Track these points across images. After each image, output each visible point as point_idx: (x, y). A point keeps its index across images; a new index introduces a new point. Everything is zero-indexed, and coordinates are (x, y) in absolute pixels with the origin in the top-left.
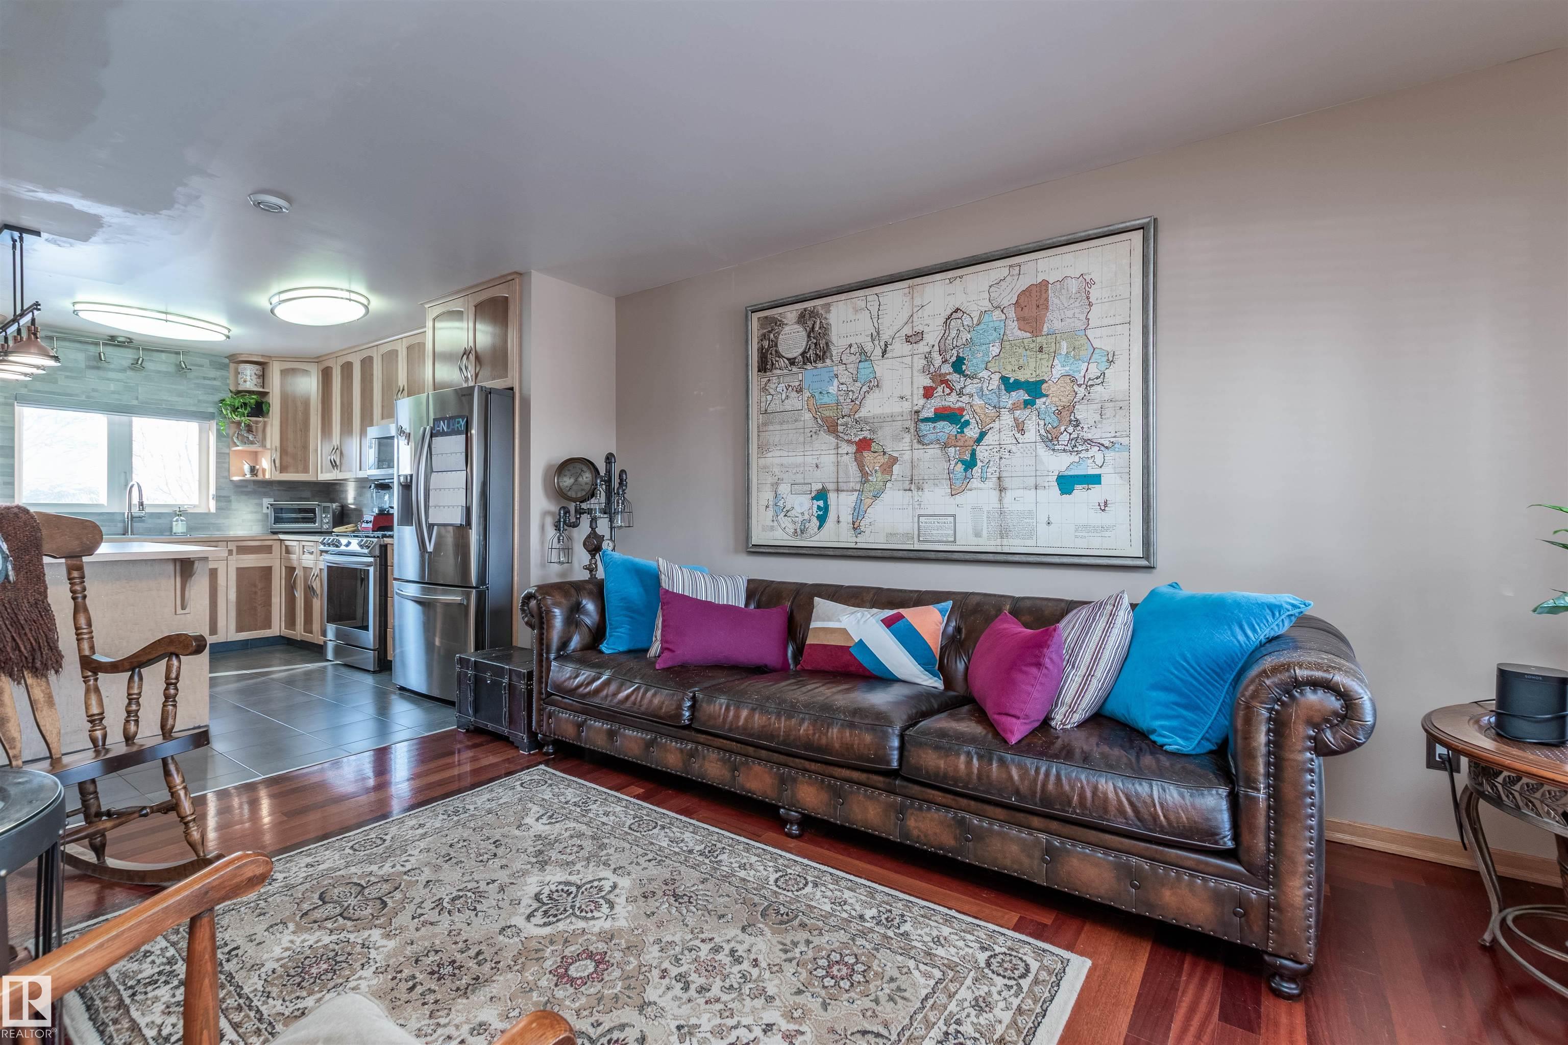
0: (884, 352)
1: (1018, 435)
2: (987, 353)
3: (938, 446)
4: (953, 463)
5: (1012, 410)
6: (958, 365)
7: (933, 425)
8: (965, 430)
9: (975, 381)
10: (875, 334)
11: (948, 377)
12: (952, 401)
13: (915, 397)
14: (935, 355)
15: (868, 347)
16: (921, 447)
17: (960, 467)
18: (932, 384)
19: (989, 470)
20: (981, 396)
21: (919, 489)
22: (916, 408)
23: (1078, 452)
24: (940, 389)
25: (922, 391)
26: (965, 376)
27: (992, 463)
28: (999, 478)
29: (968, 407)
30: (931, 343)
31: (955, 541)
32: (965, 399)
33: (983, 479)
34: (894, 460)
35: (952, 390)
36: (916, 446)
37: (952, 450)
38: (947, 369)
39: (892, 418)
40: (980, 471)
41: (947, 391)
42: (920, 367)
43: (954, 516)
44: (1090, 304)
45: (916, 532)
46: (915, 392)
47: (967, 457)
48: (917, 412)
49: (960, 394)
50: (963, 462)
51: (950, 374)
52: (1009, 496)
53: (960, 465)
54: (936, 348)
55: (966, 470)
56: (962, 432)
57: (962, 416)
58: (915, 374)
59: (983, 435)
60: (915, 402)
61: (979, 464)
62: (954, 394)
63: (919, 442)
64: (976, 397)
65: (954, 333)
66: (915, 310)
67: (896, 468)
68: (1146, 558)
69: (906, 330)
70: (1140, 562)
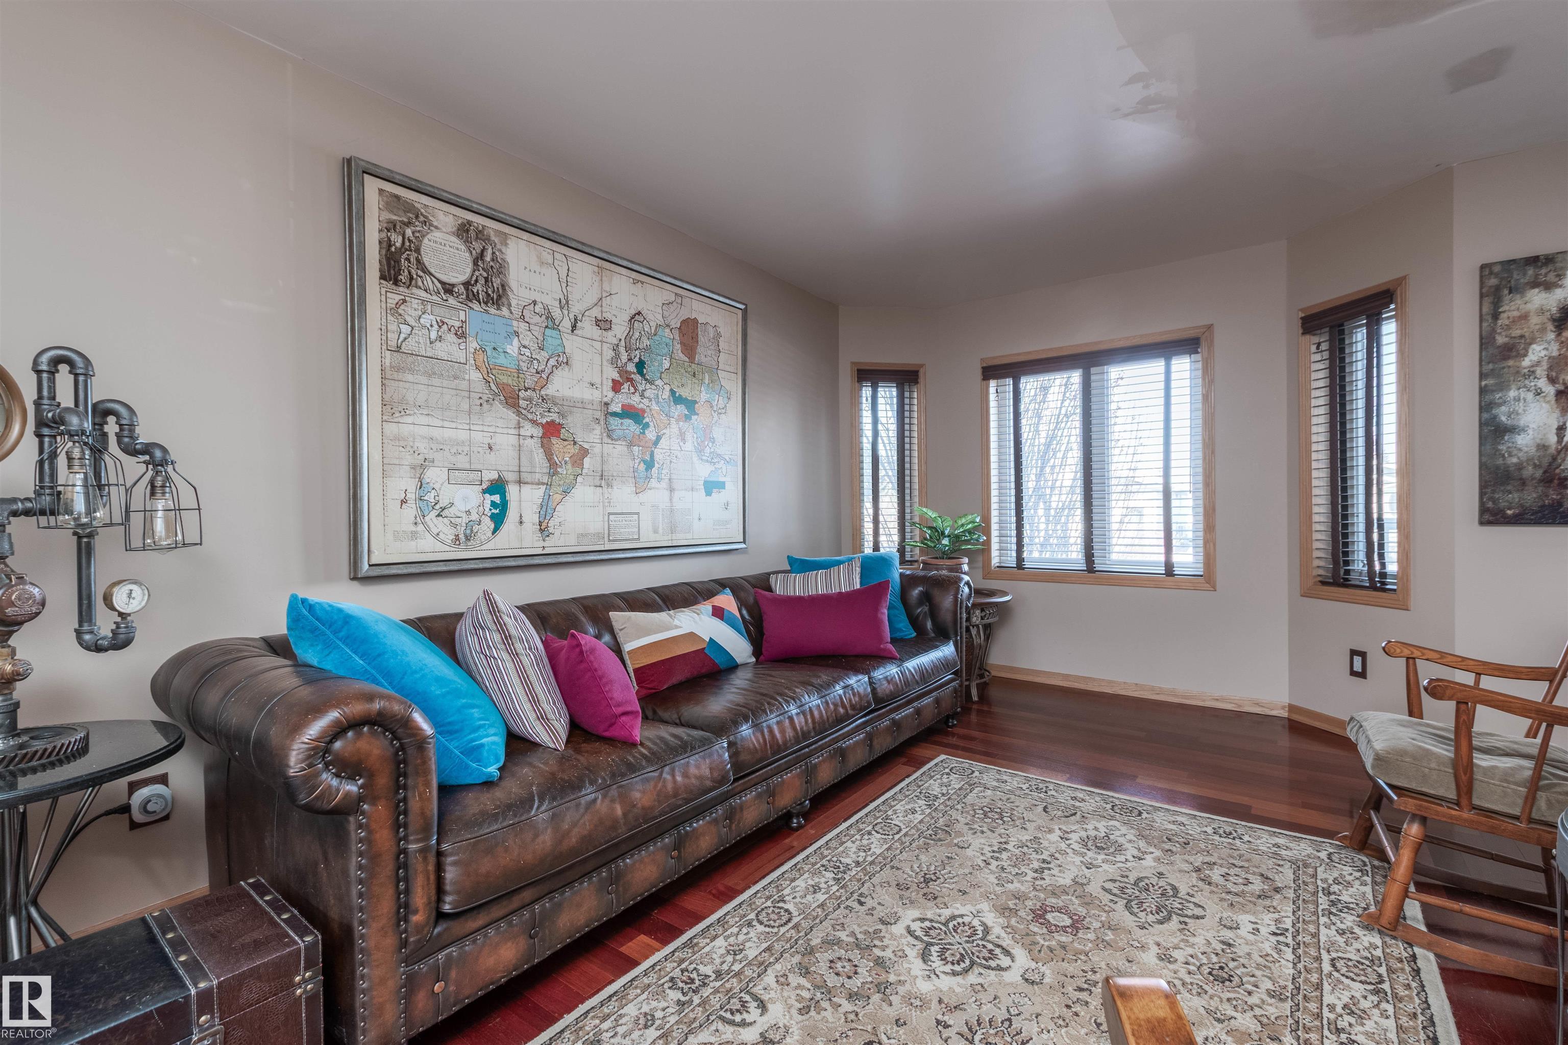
0: (574, 327)
1: (681, 444)
2: (661, 364)
3: (624, 443)
4: (637, 461)
5: (678, 421)
6: (640, 366)
7: (620, 421)
8: (646, 432)
9: (653, 387)
10: (564, 301)
11: (633, 376)
12: (635, 400)
13: (605, 387)
14: (622, 349)
15: (556, 313)
16: (610, 441)
17: (642, 467)
18: (619, 379)
19: (663, 472)
20: (658, 403)
21: (609, 485)
22: (605, 400)
23: (714, 463)
24: (626, 386)
25: (610, 384)
26: (646, 380)
27: (665, 465)
28: (670, 480)
29: (648, 410)
30: (619, 336)
31: (639, 539)
32: (645, 401)
33: (659, 480)
34: (585, 452)
35: (636, 390)
36: (606, 440)
37: (636, 449)
38: (631, 367)
39: (582, 405)
40: (657, 471)
41: (632, 390)
42: (609, 357)
43: (638, 514)
44: (720, 351)
45: (606, 532)
46: (605, 382)
47: (648, 458)
48: (606, 404)
49: (642, 396)
50: (645, 462)
51: (634, 373)
52: (677, 495)
53: (642, 464)
54: (623, 343)
55: (647, 470)
56: (644, 433)
57: (644, 418)
58: (605, 363)
59: (659, 438)
60: (605, 393)
61: (657, 465)
62: (637, 394)
63: (609, 436)
64: (654, 402)
65: (637, 335)
66: (604, 295)
67: (587, 461)
68: (744, 542)
69: (595, 312)
70: (743, 546)
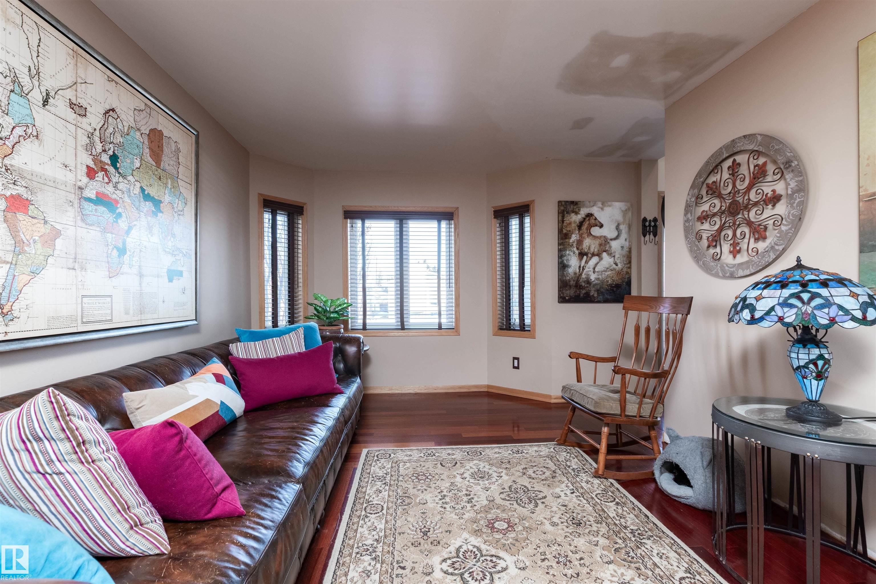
0: (45, 102)
1: (149, 236)
2: (132, 163)
3: (98, 229)
4: (110, 248)
5: (146, 215)
6: (114, 159)
7: (94, 207)
8: (119, 221)
9: (126, 181)
10: (34, 72)
11: (107, 167)
12: (109, 189)
13: (79, 172)
14: (97, 139)
15: (25, 80)
16: (84, 225)
17: (115, 253)
18: (93, 166)
19: (134, 259)
20: (129, 196)
21: (83, 268)
22: (79, 184)
23: (175, 256)
24: (101, 174)
25: (85, 170)
26: (119, 173)
27: (135, 253)
28: (140, 266)
29: (121, 201)
30: (94, 125)
31: (111, 320)
32: (118, 193)
33: (131, 266)
34: (57, 234)
35: (110, 180)
36: (80, 223)
37: (109, 235)
38: (105, 158)
39: (55, 184)
40: (128, 258)
41: (106, 180)
42: (84, 143)
43: (110, 296)
44: (179, 164)
45: (80, 314)
46: (79, 166)
47: (120, 245)
48: (80, 188)
49: (115, 187)
50: (118, 249)
51: (108, 164)
52: (146, 280)
53: (115, 251)
54: (97, 133)
55: (119, 256)
56: (117, 222)
57: (117, 208)
58: (79, 148)
59: (130, 228)
60: (79, 177)
61: (128, 253)
62: (111, 184)
63: (83, 220)
64: (126, 195)
65: (111, 130)
66: (79, 80)
67: (59, 242)
68: (196, 320)
69: (69, 94)
70: (195, 322)
